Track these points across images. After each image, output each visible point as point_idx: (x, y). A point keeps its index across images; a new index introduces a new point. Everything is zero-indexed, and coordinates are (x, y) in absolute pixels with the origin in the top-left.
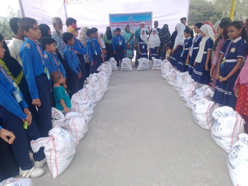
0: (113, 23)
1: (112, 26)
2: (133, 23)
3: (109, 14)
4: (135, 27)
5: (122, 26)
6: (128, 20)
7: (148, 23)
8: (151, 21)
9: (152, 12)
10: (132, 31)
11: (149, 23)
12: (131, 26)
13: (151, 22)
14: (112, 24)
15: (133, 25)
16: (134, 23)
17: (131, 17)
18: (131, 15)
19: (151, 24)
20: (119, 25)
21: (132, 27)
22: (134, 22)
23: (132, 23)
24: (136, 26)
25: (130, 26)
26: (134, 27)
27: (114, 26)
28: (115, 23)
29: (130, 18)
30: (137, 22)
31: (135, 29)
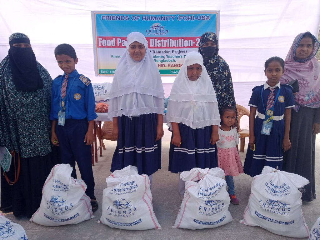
0: (103, 38)
1: (102, 46)
2: (162, 41)
3: (93, 12)
4: (169, 52)
6: (148, 31)
9: (219, 11)
10: (160, 63)
12: (157, 47)
14: (100, 39)
15: (161, 47)
16: (166, 42)
17: (159, 24)
18: (159, 18)
20: (121, 44)
21: (159, 52)
22: (165, 39)
23: (160, 39)
24: (171, 50)
26: (165, 52)
27: (107, 47)
28: (111, 38)
29: (154, 25)
30: (174, 39)
31: (169, 57)
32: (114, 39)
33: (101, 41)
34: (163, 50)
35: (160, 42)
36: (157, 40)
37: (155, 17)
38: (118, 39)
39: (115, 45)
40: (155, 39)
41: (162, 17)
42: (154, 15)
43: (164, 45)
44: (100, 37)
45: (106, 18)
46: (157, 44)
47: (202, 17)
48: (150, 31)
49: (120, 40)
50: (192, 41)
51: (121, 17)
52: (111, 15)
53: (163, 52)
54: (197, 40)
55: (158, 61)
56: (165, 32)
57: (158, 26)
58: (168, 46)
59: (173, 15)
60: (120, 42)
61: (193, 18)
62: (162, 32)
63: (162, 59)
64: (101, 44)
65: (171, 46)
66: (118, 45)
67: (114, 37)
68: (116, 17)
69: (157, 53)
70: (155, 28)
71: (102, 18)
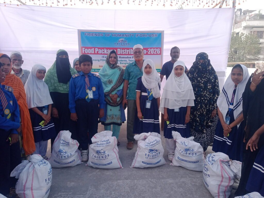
0: (86, 48)
2: (126, 50)
3: (78, 30)
4: (131, 58)
5: (104, 54)
6: (116, 44)
7: (154, 51)
8: (160, 48)
9: (164, 31)
10: (124, 65)
11: (156, 52)
12: (122, 54)
13: (160, 50)
14: (83, 48)
15: (125, 54)
16: (128, 51)
17: (123, 39)
18: (123, 35)
19: (160, 54)
20: (98, 52)
21: (124, 58)
22: (128, 49)
23: (124, 49)
24: (131, 56)
25: (120, 54)
26: (128, 58)
27: (88, 53)
28: (91, 48)
29: (120, 40)
31: (130, 61)
32: (93, 49)
33: (84, 49)
34: (126, 56)
35: (124, 51)
36: (122, 50)
37: (121, 35)
38: (96, 49)
39: (93, 53)
40: (121, 49)
41: (125, 35)
42: (120, 33)
43: (127, 53)
44: (84, 47)
45: (88, 34)
46: (122, 52)
47: (152, 35)
48: (118, 44)
49: (97, 49)
50: (145, 50)
51: (98, 34)
52: (92, 32)
53: (126, 58)
54: (149, 50)
55: (122, 63)
56: (128, 45)
57: (123, 40)
58: (130, 53)
59: (133, 34)
60: (97, 51)
61: (146, 35)
62: (125, 45)
63: (126, 62)
64: (84, 51)
65: (131, 53)
66: (96, 53)
67: (93, 47)
68: (94, 34)
69: (122, 58)
70: (120, 42)
71: (85, 34)
